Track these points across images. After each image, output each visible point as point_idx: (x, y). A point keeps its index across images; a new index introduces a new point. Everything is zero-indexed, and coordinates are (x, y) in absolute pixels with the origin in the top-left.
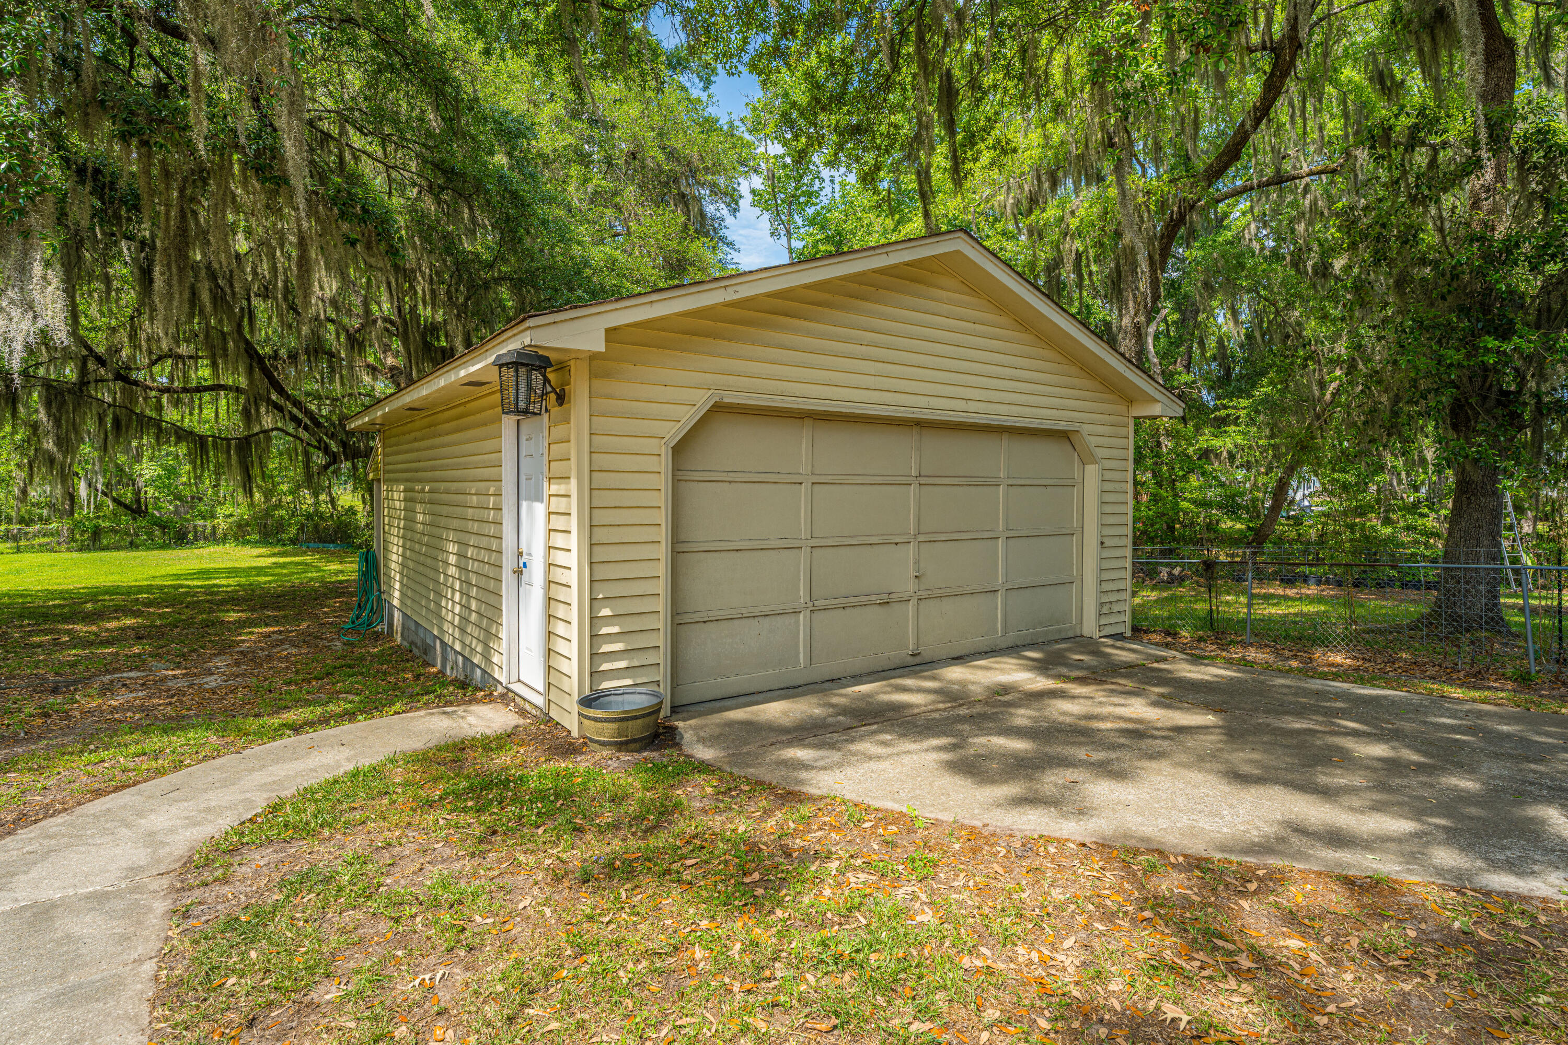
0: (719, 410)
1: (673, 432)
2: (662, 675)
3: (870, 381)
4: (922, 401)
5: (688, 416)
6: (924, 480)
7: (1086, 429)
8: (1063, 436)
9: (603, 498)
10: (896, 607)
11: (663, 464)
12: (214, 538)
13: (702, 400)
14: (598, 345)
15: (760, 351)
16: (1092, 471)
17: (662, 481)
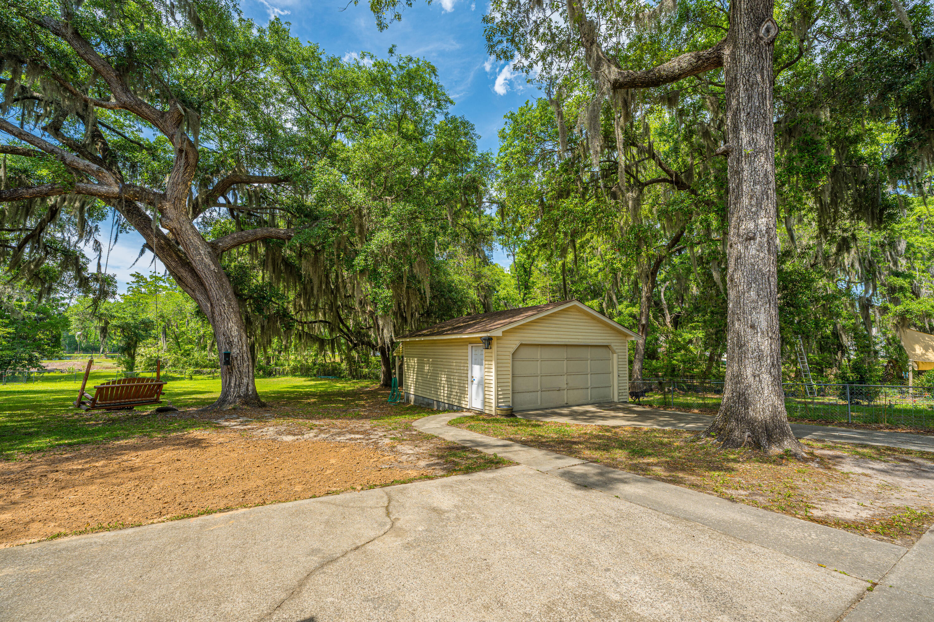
0: (521, 345)
1: (512, 350)
2: (510, 404)
3: (554, 336)
4: (567, 340)
5: (515, 347)
6: (568, 359)
7: (613, 344)
8: (607, 347)
9: (500, 365)
10: (562, 391)
11: (510, 357)
12: (284, 374)
13: (518, 343)
14: (501, 335)
15: (529, 331)
16: (615, 355)
17: (510, 361)
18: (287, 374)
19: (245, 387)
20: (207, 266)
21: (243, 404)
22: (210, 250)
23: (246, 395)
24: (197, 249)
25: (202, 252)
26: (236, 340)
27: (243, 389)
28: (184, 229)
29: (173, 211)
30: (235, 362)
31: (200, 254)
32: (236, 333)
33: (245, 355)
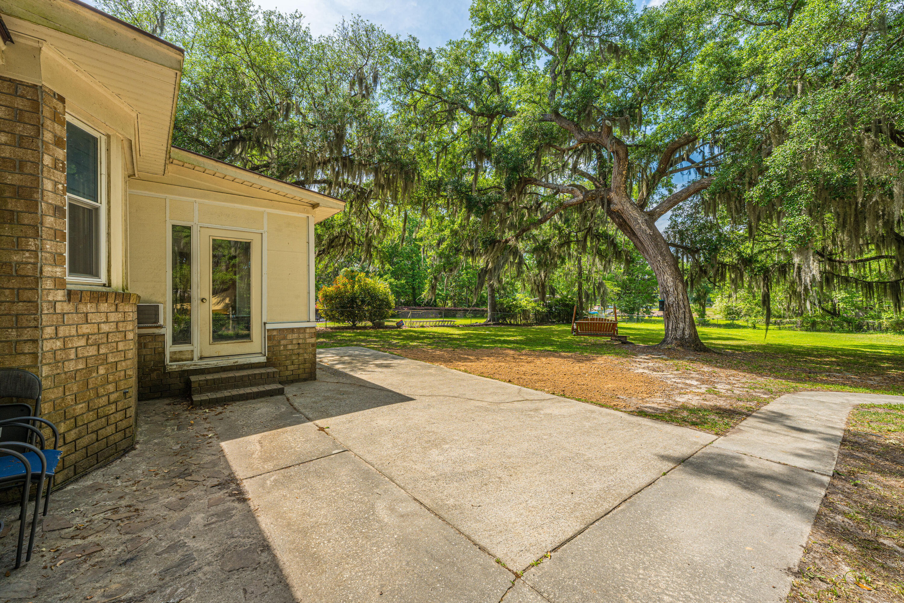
12: (880, 329)
18: (887, 330)
19: (681, 331)
20: (644, 232)
21: (679, 346)
22: (646, 218)
23: (682, 338)
24: (636, 220)
25: (640, 221)
26: (671, 290)
27: (679, 333)
28: (625, 208)
29: (617, 197)
30: (672, 308)
31: (639, 223)
32: (672, 284)
33: (681, 303)
